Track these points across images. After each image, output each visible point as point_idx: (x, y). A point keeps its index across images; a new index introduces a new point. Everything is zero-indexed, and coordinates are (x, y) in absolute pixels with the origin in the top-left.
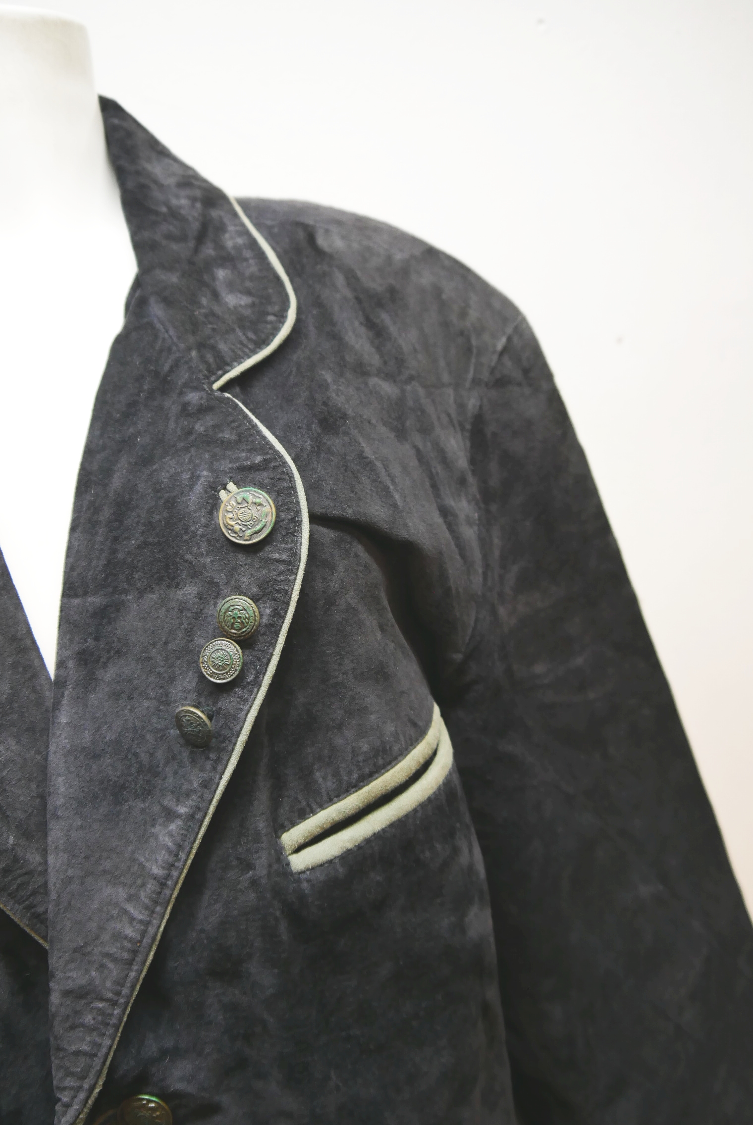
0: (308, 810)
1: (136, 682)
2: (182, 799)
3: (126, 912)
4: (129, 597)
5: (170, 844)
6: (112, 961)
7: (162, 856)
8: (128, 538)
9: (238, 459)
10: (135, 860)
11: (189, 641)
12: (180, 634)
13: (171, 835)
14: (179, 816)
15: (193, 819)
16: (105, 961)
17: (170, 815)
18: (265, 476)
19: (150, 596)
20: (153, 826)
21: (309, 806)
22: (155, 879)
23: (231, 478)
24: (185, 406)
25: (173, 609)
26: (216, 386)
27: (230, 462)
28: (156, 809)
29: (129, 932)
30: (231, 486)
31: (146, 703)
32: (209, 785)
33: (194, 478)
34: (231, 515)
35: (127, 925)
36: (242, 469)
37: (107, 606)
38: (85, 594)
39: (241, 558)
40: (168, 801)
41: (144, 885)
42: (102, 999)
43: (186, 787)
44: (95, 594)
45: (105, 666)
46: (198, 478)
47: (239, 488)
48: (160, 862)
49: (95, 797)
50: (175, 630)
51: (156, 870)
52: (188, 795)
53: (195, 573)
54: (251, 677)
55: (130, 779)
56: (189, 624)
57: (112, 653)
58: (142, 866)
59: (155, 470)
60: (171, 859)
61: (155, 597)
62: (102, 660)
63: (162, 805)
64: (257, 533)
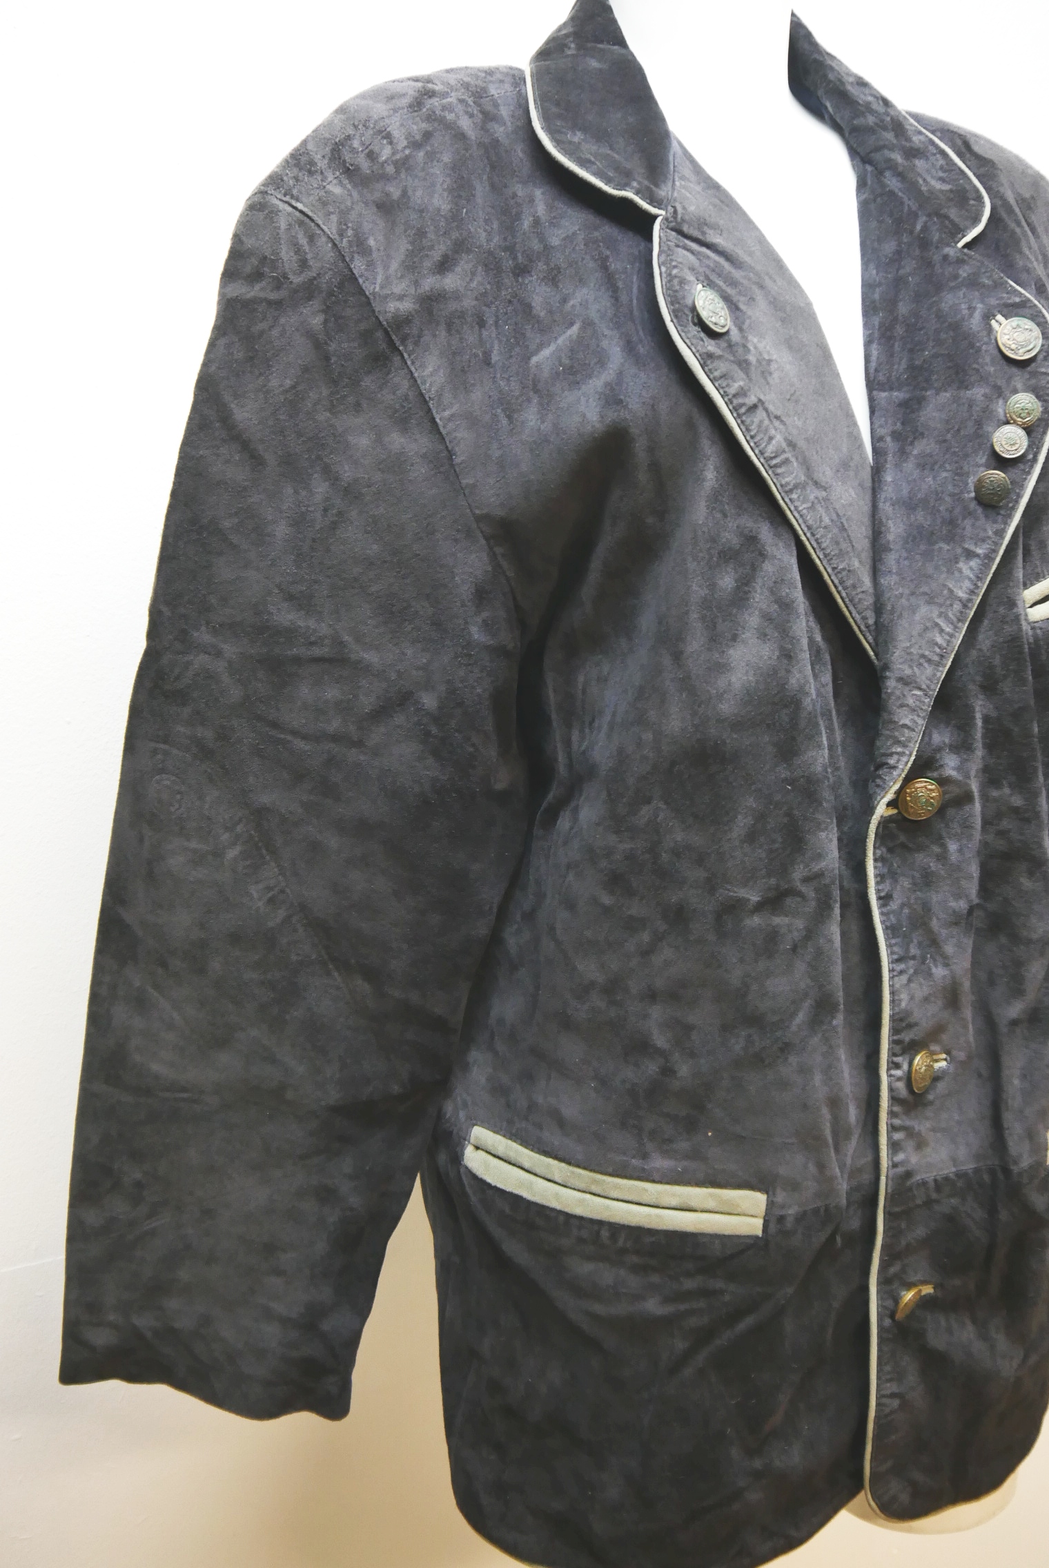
0: (1042, 575)
1: (936, 457)
2: (979, 543)
3: (937, 625)
4: (928, 393)
5: (971, 576)
6: (926, 661)
7: (967, 584)
8: (923, 350)
9: (1002, 298)
10: (945, 586)
11: (978, 429)
12: (970, 424)
13: (971, 569)
14: (978, 556)
15: (989, 558)
16: (922, 661)
17: (970, 555)
18: (1027, 311)
19: (945, 394)
20: (957, 563)
21: (1043, 571)
22: (960, 601)
23: (999, 312)
24: (945, 257)
25: (964, 404)
26: (960, 245)
27: (997, 300)
28: (959, 551)
29: (939, 640)
30: (999, 317)
31: (944, 474)
32: (1000, 533)
33: (972, 309)
34: (1007, 337)
35: (938, 635)
36: (1007, 305)
37: (910, 399)
38: (891, 389)
39: (1014, 370)
40: (969, 545)
41: (951, 605)
42: (920, 689)
43: (982, 534)
44: (899, 390)
45: (912, 443)
46: (975, 308)
47: (1007, 319)
48: (964, 588)
49: (915, 538)
50: (966, 420)
51: (961, 594)
52: (983, 540)
53: (983, 379)
54: (1031, 456)
55: (937, 528)
56: (978, 416)
57: (917, 434)
58: (951, 591)
59: (935, 302)
60: (972, 587)
61: (948, 395)
62: (909, 440)
63: (963, 548)
64: (1029, 351)
